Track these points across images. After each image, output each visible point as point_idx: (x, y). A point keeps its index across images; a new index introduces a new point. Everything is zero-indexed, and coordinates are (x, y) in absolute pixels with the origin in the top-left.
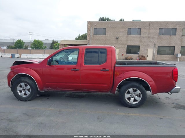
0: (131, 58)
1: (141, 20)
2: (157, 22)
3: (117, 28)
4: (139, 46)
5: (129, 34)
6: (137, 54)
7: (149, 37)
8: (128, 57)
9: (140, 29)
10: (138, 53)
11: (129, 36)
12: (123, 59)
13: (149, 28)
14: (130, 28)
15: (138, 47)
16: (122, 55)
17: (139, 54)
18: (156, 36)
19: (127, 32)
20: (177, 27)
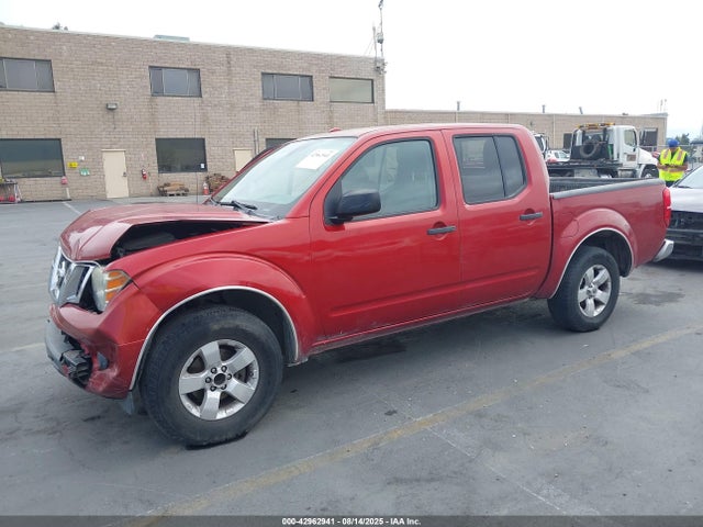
0: (181, 189)
1: (187, 39)
2: (251, 51)
3: (102, 64)
4: (204, 140)
5: (157, 91)
6: (200, 170)
7: (233, 106)
8: (166, 185)
9: (195, 74)
10: (203, 166)
11: (160, 100)
12: (152, 196)
13: (229, 73)
14: (160, 68)
15: (200, 144)
16: (144, 177)
17: (205, 169)
18: (257, 103)
19: (147, 82)
20: (313, 72)
